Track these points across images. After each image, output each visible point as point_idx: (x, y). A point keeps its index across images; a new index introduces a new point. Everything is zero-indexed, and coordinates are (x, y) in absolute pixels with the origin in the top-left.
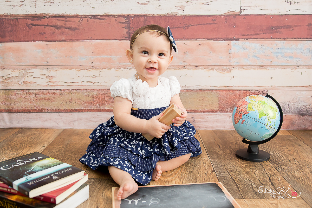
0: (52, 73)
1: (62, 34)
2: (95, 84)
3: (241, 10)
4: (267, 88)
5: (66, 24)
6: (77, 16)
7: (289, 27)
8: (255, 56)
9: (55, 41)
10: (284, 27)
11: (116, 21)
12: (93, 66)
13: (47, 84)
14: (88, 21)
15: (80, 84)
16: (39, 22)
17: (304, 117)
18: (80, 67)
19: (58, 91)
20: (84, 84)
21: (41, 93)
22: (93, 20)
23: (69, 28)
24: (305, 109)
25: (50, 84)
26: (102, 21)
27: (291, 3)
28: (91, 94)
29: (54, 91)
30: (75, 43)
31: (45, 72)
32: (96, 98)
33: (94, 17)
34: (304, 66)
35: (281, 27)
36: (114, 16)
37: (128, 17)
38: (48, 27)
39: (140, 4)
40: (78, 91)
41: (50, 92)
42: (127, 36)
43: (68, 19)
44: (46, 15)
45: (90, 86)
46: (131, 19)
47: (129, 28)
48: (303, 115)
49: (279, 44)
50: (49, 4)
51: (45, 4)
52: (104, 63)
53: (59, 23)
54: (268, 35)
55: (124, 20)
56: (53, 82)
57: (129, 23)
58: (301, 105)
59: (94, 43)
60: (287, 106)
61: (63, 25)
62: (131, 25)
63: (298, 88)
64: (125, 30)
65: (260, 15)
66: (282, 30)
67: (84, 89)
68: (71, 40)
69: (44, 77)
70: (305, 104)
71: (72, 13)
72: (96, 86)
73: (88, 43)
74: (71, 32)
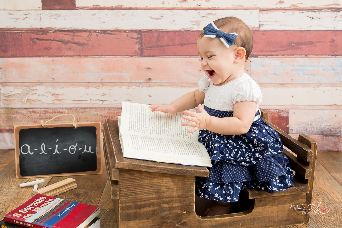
0: (58, 91)
1: (70, 49)
2: (105, 103)
3: (260, 26)
4: (288, 107)
5: (73, 39)
6: (85, 31)
7: (311, 43)
8: (275, 74)
9: (61, 56)
10: (306, 43)
11: (127, 36)
12: (102, 84)
13: (52, 102)
14: (97, 36)
15: (89, 102)
16: (44, 37)
17: (327, 138)
18: (89, 84)
19: (64, 110)
20: (93, 102)
21: (46, 112)
22: (103, 35)
23: (77, 44)
24: (328, 130)
25: (57, 102)
26: (112, 36)
27: (313, 18)
28: (100, 113)
29: (61, 110)
30: (84, 60)
31: (51, 89)
32: (105, 117)
33: (104, 32)
34: (327, 85)
35: (301, 44)
36: (125, 31)
37: (140, 32)
38: (54, 42)
39: (153, 18)
40: (86, 110)
41: (56, 111)
42: (139, 52)
43: (76, 34)
44: (52, 29)
45: (100, 104)
46: (143, 34)
47: (141, 43)
48: (327, 135)
49: (300, 61)
50: (55, 17)
51: (51, 17)
52: (115, 81)
53: (66, 38)
54: (289, 52)
55: (135, 35)
56: (60, 100)
57: (141, 38)
58: (324, 125)
59: (103, 59)
60: (310, 126)
61: (71, 40)
62: (143, 41)
63: (321, 107)
64: (137, 46)
65: (280, 31)
66: (303, 46)
67: (92, 108)
68: (79, 56)
69: (50, 94)
70: (329, 124)
71: (80, 27)
72: (106, 105)
73: (97, 59)
74: (79, 47)
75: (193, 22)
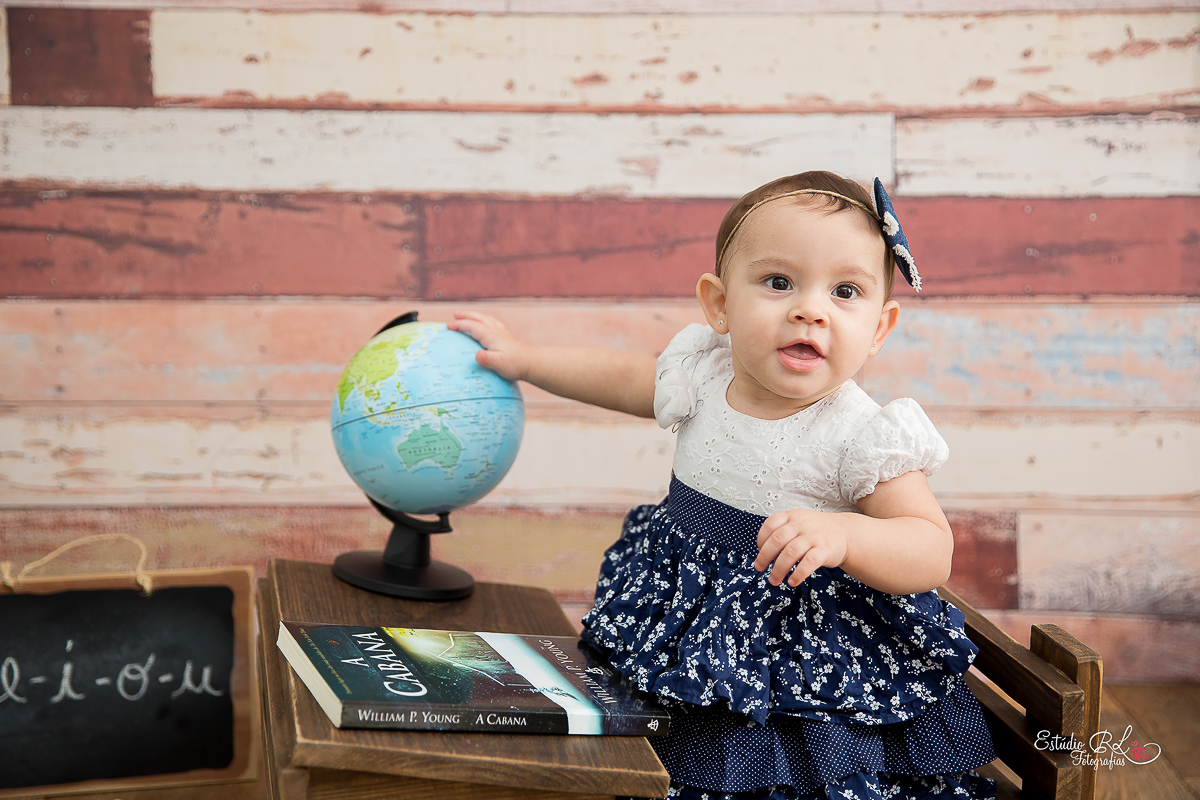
0: (81, 437)
1: (129, 267)
2: (275, 485)
3: (897, 178)
4: (1013, 504)
5: (143, 227)
6: (192, 195)
7: (1103, 248)
8: (957, 370)
9: (94, 297)
10: (1083, 249)
11: (365, 216)
12: (264, 409)
13: (54, 483)
14: (242, 215)
15: (207, 482)
16: (22, 216)
17: (1177, 630)
18: (206, 411)
19: (104, 516)
20: (223, 483)
21: (27, 524)
22: (265, 212)
23: (162, 246)
24: (1181, 596)
25: (73, 484)
26: (304, 217)
27: (1110, 147)
28: (254, 526)
29: (89, 516)
30: (187, 311)
31: (48, 431)
32: (276, 542)
33: (271, 199)
34: (1170, 414)
35: (1067, 250)
36: (356, 198)
37: (417, 202)
38: (62, 239)
39: (471, 148)
40: (198, 515)
41: (70, 517)
42: (413, 281)
43: (156, 206)
44: (56, 186)
45: (252, 492)
46: (429, 211)
47: (420, 247)
48: (1174, 619)
49: (1062, 318)
50: (68, 136)
51: (49, 138)
52: (313, 396)
53: (114, 222)
54: (1013, 281)
55: (398, 215)
56: (86, 475)
57: (420, 227)
58: (1163, 577)
59: (268, 308)
60: (1102, 580)
61: (132, 230)
62: (430, 238)
63: (1149, 506)
64: (406, 258)
65: (979, 199)
66: (1073, 261)
67: (223, 507)
68: (169, 296)
69: (43, 453)
70: (1182, 572)
71: (174, 180)
72: (278, 493)
73: (242, 309)
74: (166, 262)
75: (626, 161)
